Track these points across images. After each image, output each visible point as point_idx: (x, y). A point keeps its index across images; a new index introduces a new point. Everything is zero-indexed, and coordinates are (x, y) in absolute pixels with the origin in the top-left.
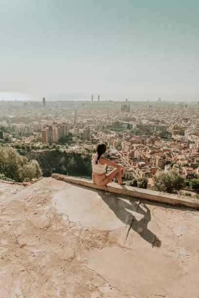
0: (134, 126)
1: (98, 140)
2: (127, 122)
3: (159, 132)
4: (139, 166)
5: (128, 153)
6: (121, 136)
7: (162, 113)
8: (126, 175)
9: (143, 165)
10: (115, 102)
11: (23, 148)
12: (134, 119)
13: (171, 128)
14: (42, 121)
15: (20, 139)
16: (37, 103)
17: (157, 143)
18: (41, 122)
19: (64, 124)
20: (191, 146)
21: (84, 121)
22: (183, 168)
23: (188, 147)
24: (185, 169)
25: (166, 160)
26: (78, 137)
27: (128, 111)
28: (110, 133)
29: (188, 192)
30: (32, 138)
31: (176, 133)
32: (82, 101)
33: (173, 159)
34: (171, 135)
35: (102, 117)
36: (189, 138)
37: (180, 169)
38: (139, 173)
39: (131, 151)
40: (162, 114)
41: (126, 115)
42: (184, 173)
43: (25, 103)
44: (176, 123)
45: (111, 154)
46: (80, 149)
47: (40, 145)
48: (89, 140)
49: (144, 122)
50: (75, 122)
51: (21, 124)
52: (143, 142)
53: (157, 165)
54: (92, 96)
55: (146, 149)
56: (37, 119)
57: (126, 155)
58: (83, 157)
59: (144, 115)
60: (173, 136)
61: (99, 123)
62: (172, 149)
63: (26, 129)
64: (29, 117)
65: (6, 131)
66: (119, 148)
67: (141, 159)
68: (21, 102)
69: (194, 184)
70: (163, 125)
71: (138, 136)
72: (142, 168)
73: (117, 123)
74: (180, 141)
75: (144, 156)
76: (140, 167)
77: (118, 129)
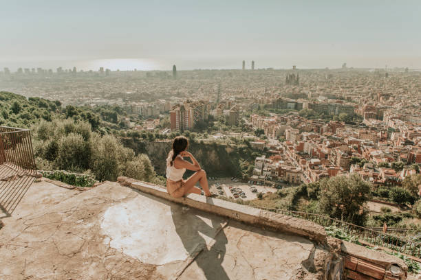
0: (305, 105)
1: (251, 126)
2: (294, 100)
3: (342, 115)
4: (310, 165)
5: (295, 145)
6: (285, 121)
7: (348, 86)
8: (291, 178)
9: (316, 164)
10: (277, 71)
11: (144, 137)
12: (305, 96)
13: (361, 109)
14: (172, 98)
15: (140, 124)
16: (165, 73)
17: (339, 131)
18: (170, 100)
19: (202, 102)
20: (393, 136)
21: (231, 99)
22: (380, 169)
23: (388, 138)
24: (382, 172)
25: (353, 156)
26: (223, 122)
27: (297, 83)
28: (269, 116)
29: (386, 206)
30: (157, 122)
31: (369, 117)
32: (228, 70)
33: (363, 156)
34: (362, 119)
35: (257, 92)
36: (391, 124)
37: (375, 170)
38: (310, 175)
39: (299, 142)
40: (348, 88)
41: (293, 90)
42: (381, 178)
43: (148, 74)
44: (371, 102)
45: (269, 147)
46: (224, 138)
47: (168, 132)
48: (237, 126)
49: (321, 100)
50: (218, 101)
51: (141, 104)
52: (318, 130)
53: (338, 164)
54: (244, 62)
55: (323, 139)
56: (164, 96)
57: (291, 148)
58: (228, 150)
59: (321, 90)
60: (365, 121)
61: (253, 101)
62: (363, 141)
63: (149, 110)
64: (153, 93)
65: (121, 113)
66: (281, 138)
67: (314, 155)
68: (143, 72)
69: (396, 195)
70: (349, 104)
71: (311, 121)
72: (315, 167)
73: (280, 100)
74: (376, 129)
75: (319, 151)
76: (313, 167)
77: (280, 110)
